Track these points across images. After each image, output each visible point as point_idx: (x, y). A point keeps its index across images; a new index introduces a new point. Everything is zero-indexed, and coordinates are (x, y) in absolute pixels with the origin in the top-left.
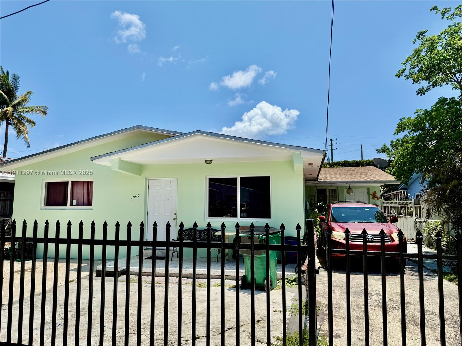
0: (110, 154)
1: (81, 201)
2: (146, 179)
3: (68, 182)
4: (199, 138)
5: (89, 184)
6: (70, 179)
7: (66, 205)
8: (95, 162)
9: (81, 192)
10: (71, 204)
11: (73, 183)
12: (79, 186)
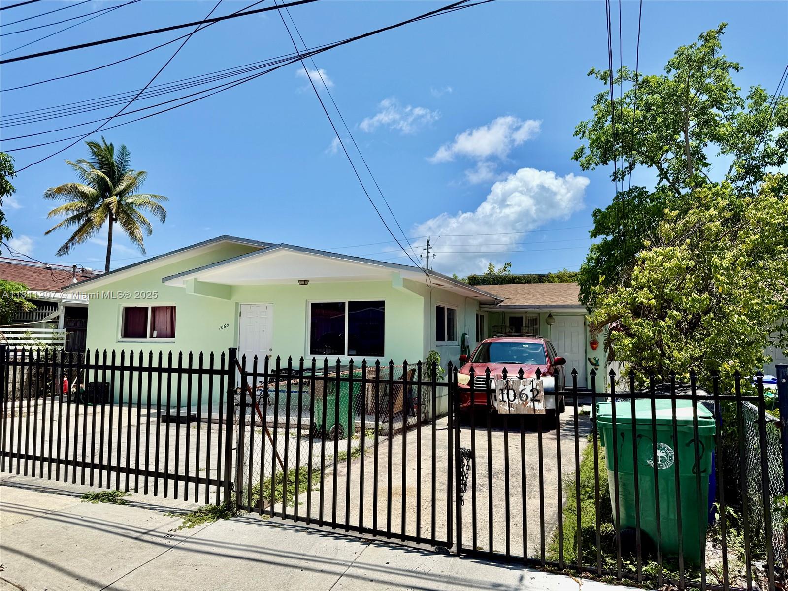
0: (183, 274)
1: (164, 332)
2: (237, 304)
3: (147, 308)
4: (284, 252)
5: (173, 309)
6: (150, 304)
7: (145, 337)
8: (167, 283)
9: (163, 320)
10: (151, 336)
11: (154, 309)
12: (161, 312)
